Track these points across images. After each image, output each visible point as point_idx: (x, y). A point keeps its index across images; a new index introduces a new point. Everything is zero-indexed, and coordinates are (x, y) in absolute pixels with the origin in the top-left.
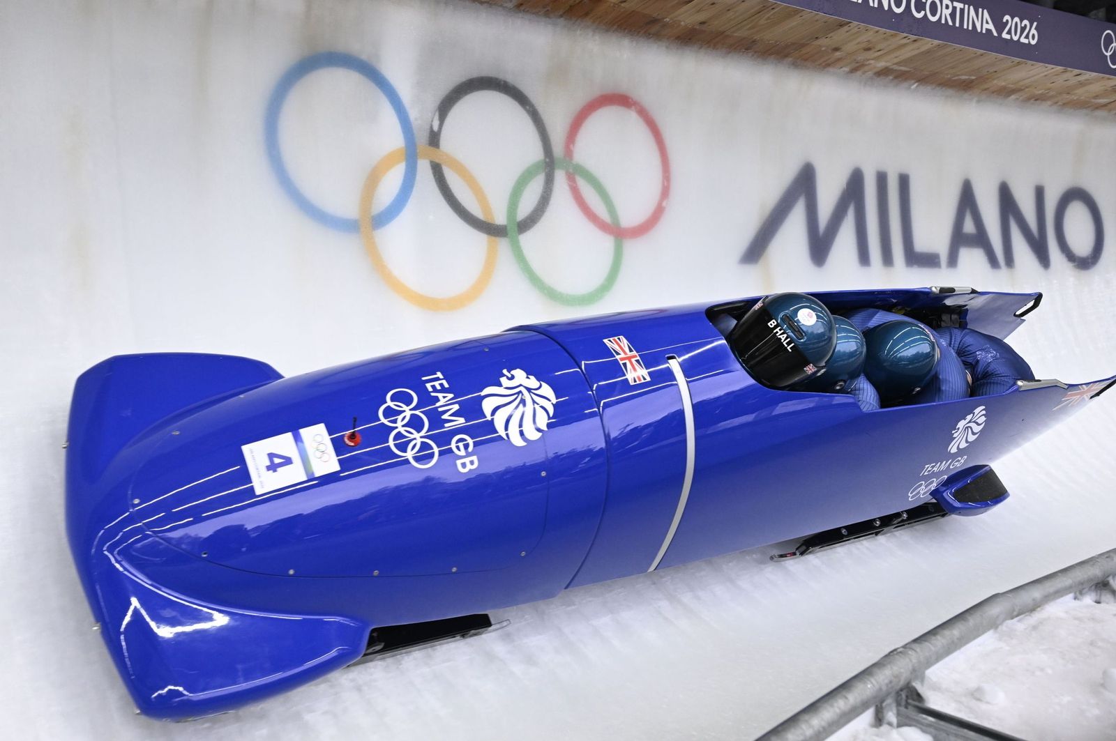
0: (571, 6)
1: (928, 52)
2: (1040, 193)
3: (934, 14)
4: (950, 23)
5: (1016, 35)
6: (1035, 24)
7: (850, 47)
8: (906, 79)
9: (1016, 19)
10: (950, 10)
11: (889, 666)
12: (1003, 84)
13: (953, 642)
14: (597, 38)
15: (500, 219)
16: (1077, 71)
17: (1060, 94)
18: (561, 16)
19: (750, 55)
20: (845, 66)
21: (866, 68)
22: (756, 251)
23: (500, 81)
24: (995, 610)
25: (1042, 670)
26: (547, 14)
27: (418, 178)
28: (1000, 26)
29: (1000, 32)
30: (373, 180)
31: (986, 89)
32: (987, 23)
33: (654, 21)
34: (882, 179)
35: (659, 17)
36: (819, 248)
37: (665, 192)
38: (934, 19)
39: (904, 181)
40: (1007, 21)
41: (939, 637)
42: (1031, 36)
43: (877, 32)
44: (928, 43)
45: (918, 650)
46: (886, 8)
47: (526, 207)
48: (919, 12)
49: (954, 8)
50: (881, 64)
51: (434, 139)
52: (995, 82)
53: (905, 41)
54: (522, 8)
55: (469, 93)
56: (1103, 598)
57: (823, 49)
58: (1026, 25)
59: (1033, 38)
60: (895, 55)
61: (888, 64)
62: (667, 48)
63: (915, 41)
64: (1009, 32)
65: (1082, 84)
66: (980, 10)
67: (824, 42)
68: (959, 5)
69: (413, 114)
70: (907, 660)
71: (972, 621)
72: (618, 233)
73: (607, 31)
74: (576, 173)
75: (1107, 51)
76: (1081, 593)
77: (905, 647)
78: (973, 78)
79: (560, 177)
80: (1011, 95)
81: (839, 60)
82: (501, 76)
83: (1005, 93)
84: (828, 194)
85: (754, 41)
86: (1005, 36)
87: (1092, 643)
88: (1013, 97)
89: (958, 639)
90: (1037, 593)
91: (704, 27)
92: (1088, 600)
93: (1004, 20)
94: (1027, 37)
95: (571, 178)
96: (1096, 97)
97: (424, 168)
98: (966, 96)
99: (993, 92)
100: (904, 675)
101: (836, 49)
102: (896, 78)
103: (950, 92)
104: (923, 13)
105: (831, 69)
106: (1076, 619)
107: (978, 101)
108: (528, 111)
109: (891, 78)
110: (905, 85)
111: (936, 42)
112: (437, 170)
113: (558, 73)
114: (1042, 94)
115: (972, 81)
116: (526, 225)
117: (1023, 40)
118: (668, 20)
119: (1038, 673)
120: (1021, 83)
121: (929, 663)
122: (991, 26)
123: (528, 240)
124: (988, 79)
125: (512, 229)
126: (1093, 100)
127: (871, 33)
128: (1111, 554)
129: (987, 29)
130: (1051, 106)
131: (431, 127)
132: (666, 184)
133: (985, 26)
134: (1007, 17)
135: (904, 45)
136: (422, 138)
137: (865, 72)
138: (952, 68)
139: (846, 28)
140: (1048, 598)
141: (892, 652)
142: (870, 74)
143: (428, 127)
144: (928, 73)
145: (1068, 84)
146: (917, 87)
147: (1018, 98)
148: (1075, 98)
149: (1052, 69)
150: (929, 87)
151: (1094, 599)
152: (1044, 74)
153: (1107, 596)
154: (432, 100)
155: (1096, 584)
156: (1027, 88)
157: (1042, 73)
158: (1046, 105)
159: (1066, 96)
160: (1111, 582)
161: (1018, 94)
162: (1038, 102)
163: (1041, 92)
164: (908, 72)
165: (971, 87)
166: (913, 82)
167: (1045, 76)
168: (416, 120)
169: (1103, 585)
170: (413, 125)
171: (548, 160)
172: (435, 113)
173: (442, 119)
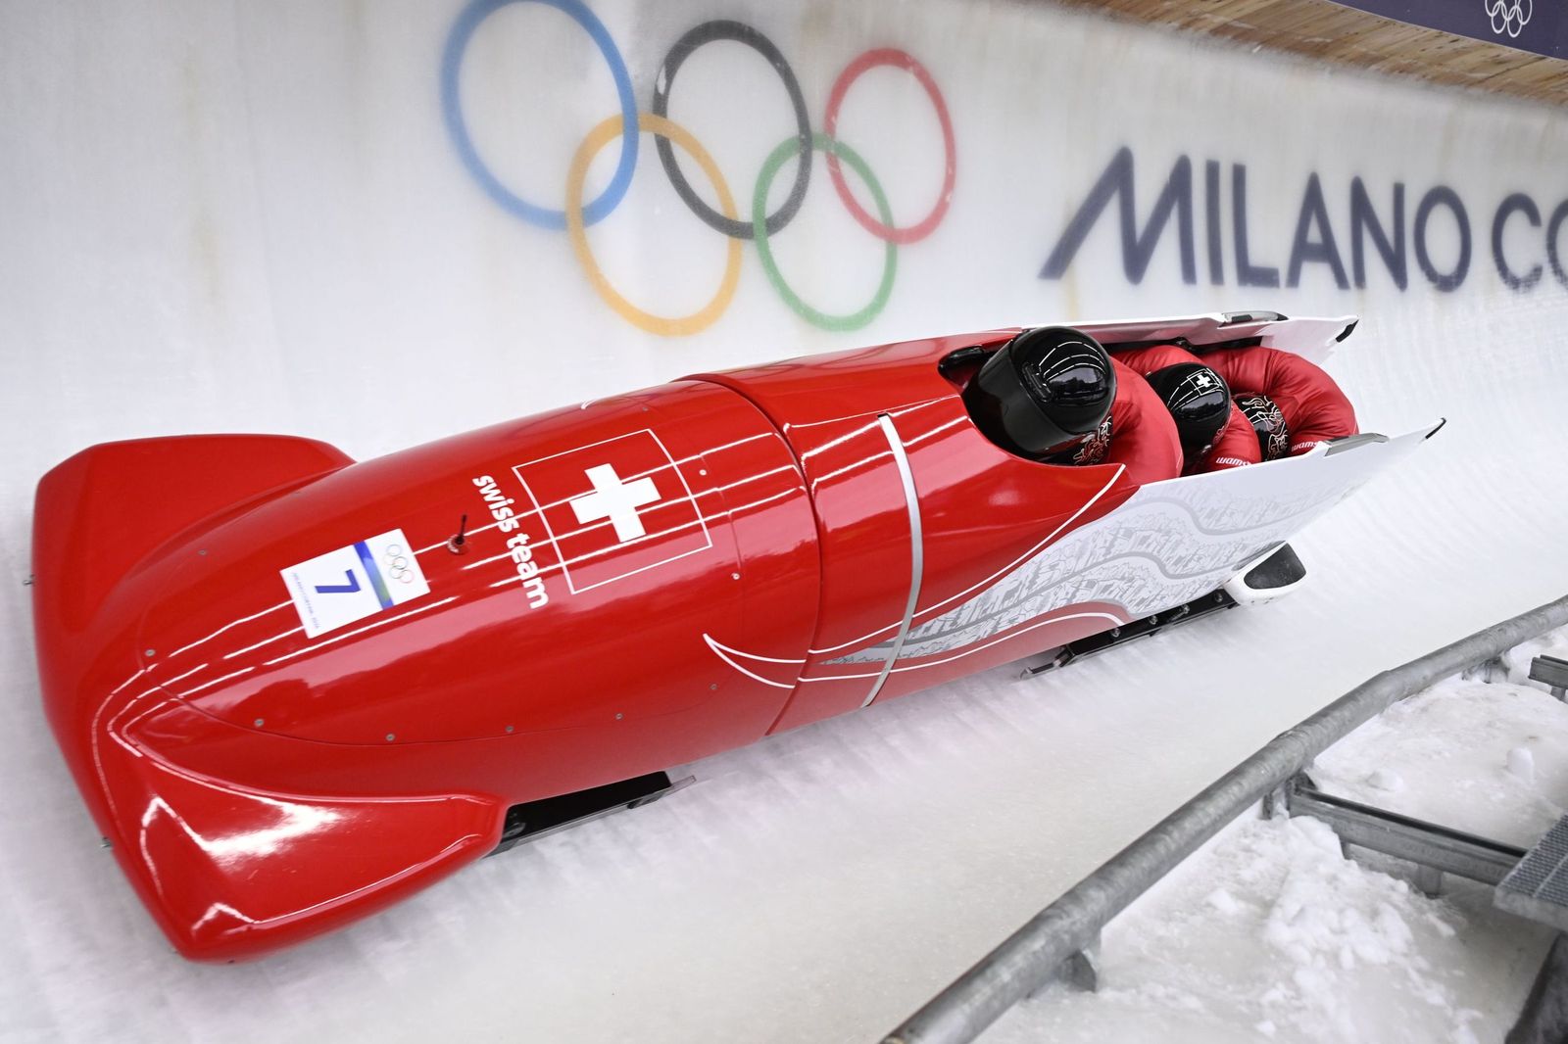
1: (1276, 7)
2: (1399, 193)
8: (1247, 40)
12: (1364, 50)
13: (1343, 724)
15: (744, 214)
16: (1454, 36)
17: (1430, 64)
20: (1174, 20)
21: (1200, 24)
22: (1058, 262)
23: (744, 27)
24: (1384, 690)
27: (640, 154)
30: (582, 159)
31: (1341, 57)
36: (1136, 259)
37: (950, 183)
41: (1329, 719)
45: (1310, 732)
47: (776, 199)
50: (1219, 20)
51: (660, 104)
52: (1355, 46)
55: (704, 43)
56: (1493, 677)
65: (1458, 53)
69: (633, 69)
72: (892, 236)
74: (838, 154)
75: (1491, 11)
76: (1470, 672)
77: (1295, 729)
78: (1329, 41)
79: (819, 159)
80: (1370, 65)
81: (1167, 12)
82: (745, 21)
83: (1365, 61)
84: (1147, 188)
88: (1374, 67)
89: (1348, 721)
90: (1427, 671)
92: (1477, 679)
95: (833, 162)
96: (1472, 70)
97: (647, 144)
98: (1318, 64)
99: (1352, 62)
102: (1235, 38)
103: (1300, 58)
105: (1156, 24)
107: (1332, 72)
108: (779, 70)
109: (1229, 37)
110: (1246, 47)
112: (664, 147)
113: (818, 19)
114: (1408, 65)
115: (1326, 45)
116: (775, 224)
120: (1386, 50)
123: (780, 244)
124: (1345, 43)
125: (760, 229)
126: (1469, 75)
128: (1503, 627)
130: (1417, 80)
131: (656, 89)
132: (950, 172)
136: (644, 103)
137: (1197, 30)
138: (1306, 27)
141: (1281, 735)
142: (1204, 31)
143: (652, 89)
144: (1274, 33)
145: (1444, 51)
146: (1260, 50)
147: (1379, 70)
148: (1448, 70)
149: (1425, 32)
150: (1274, 52)
151: (1484, 679)
152: (1415, 38)
153: (1498, 675)
154: (658, 51)
155: (1487, 661)
156: (1392, 55)
157: (1413, 36)
158: (1412, 78)
159: (1436, 68)
160: (1503, 658)
161: (1381, 63)
162: (1402, 74)
163: (1407, 62)
164: (1251, 30)
165: (1324, 54)
166: (1256, 43)
167: (1416, 41)
168: (636, 77)
169: (1494, 663)
170: (633, 85)
171: (803, 137)
172: (660, 71)
173: (670, 75)
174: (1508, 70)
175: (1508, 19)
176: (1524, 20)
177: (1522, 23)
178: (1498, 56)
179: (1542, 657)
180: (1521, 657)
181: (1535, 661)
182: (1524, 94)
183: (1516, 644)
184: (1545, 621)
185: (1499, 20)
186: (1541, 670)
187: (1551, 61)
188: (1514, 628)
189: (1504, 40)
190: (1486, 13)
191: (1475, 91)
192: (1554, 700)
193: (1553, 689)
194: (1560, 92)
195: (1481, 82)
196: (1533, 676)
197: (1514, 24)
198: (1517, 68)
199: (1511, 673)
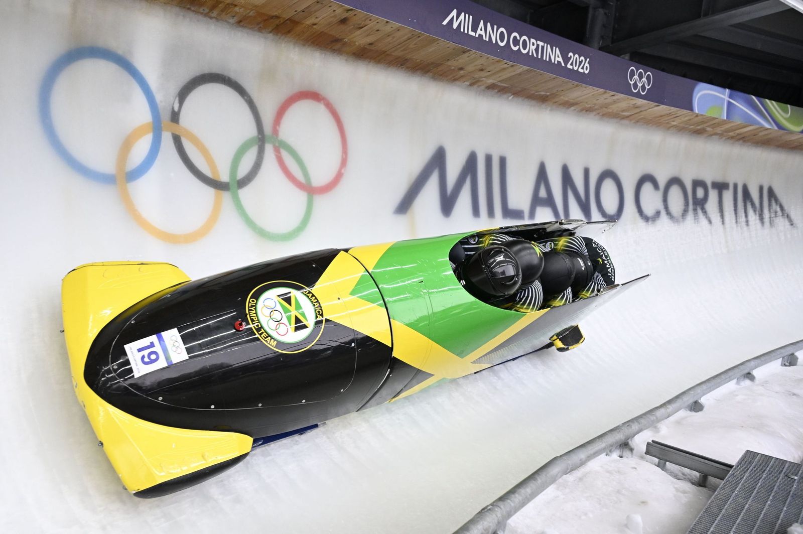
0: (277, 25)
1: (520, 74)
2: (587, 172)
3: (525, 48)
4: (535, 55)
5: (576, 66)
6: (588, 59)
7: (470, 68)
8: (506, 93)
9: (577, 56)
10: (535, 47)
11: (481, 523)
12: (567, 99)
13: (526, 497)
14: (297, 49)
15: (224, 177)
16: (613, 93)
17: (601, 108)
18: (271, 32)
19: (404, 69)
20: (467, 81)
21: (479, 84)
22: (405, 205)
23: (225, 77)
24: (555, 470)
25: (586, 514)
26: (260, 30)
27: (162, 144)
28: (566, 59)
29: (566, 63)
30: (127, 145)
31: (556, 102)
32: (558, 57)
33: (337, 40)
34: (489, 159)
35: (340, 38)
36: (447, 205)
37: (344, 162)
38: (525, 52)
39: (503, 161)
40: (571, 56)
41: (517, 495)
42: (585, 68)
43: (488, 58)
44: (522, 68)
45: (502, 507)
46: (494, 42)
47: (244, 169)
48: (515, 46)
49: (538, 45)
50: (490, 81)
51: (175, 117)
52: (562, 97)
53: (506, 66)
54: (242, 24)
55: (202, 84)
56: (624, 454)
57: (453, 68)
58: (582, 60)
59: (587, 69)
60: (500, 75)
61: (495, 82)
62: (346, 60)
63: (512, 66)
64: (572, 64)
65: (615, 102)
66: (554, 48)
67: (453, 64)
68: (541, 44)
69: (159, 97)
70: (494, 516)
71: (540, 480)
72: (311, 190)
73: (304, 45)
74: (280, 146)
75: (631, 81)
76: (610, 451)
77: (492, 504)
78: (548, 94)
79: (269, 149)
80: (571, 107)
81: (462, 77)
82: (226, 73)
83: (568, 105)
84: (454, 168)
85: (406, 60)
86: (569, 66)
87: (619, 492)
88: (573, 108)
89: (530, 495)
90: (582, 455)
91: (372, 47)
92: (615, 455)
93: (569, 56)
94: (583, 68)
95: (277, 150)
96: (623, 111)
97: (167, 139)
98: (543, 106)
99: (560, 104)
100: (492, 528)
101: (461, 69)
102: (499, 91)
103: (533, 102)
104: (518, 47)
105: (457, 83)
106: (608, 472)
107: (551, 110)
108: (246, 101)
109: (496, 91)
110: (505, 96)
111: (526, 68)
112: (177, 140)
113: (268, 74)
114: (590, 107)
115: (547, 96)
116: (243, 183)
117: (580, 70)
118: (346, 40)
119: (583, 517)
120: (578, 99)
121: (509, 515)
122: (560, 59)
123: (245, 194)
124: (557, 95)
125: (233, 186)
126: (621, 113)
127: (484, 59)
128: (630, 423)
129: (558, 61)
130: (595, 115)
131: (173, 108)
132: (344, 157)
133: (557, 59)
134: (571, 54)
135: (504, 69)
136: (166, 116)
137: (479, 86)
138: (535, 86)
139: (467, 54)
140: (590, 458)
141: (483, 509)
142: (483, 87)
143: (172, 107)
144: (519, 89)
145: (607, 101)
146: (513, 98)
147: (575, 110)
148: (610, 111)
149: (597, 90)
150: (520, 99)
151: (619, 455)
152: (592, 94)
153: (627, 453)
154: (174, 88)
155: (620, 445)
156: (581, 103)
157: (591, 93)
158: (592, 115)
159: (604, 109)
160: (630, 442)
161: (576, 106)
162: (588, 112)
163: (589, 106)
164: (508, 87)
165: (547, 100)
166: (510, 94)
167: (593, 95)
168: (161, 102)
169: (625, 445)
170: (159, 106)
171: (260, 136)
172: (176, 98)
173: (181, 102)
174: (641, 111)
175: (640, 85)
176: (648, 86)
177: (647, 87)
178: (635, 104)
179: (653, 441)
180: (640, 441)
181: (648, 444)
182: (650, 123)
183: (638, 433)
184: (655, 418)
185: (635, 86)
186: (652, 449)
187: (662, 107)
188: (636, 424)
189: (638, 95)
190: (628, 82)
191: (626, 122)
192: (659, 469)
193: (659, 463)
194: (668, 123)
195: (628, 117)
196: (647, 453)
197: (643, 87)
198: (646, 110)
199: (634, 452)
